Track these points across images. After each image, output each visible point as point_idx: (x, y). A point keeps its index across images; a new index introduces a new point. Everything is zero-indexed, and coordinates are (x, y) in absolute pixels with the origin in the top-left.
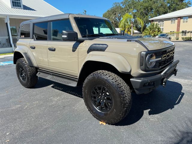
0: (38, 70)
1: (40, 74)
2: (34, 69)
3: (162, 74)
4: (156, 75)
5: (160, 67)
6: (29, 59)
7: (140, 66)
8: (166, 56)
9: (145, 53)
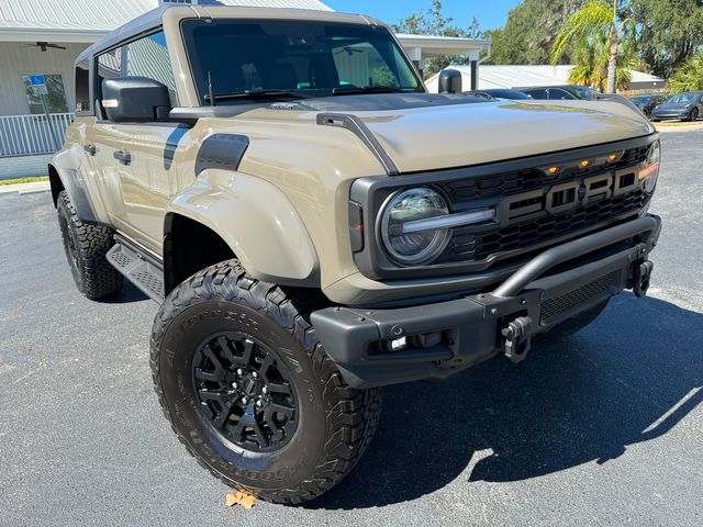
0: (115, 237)
1: (119, 249)
2: (104, 231)
3: (500, 293)
4: (462, 297)
5: (491, 259)
6: (82, 194)
7: (354, 252)
8: (542, 199)
9: (368, 185)
